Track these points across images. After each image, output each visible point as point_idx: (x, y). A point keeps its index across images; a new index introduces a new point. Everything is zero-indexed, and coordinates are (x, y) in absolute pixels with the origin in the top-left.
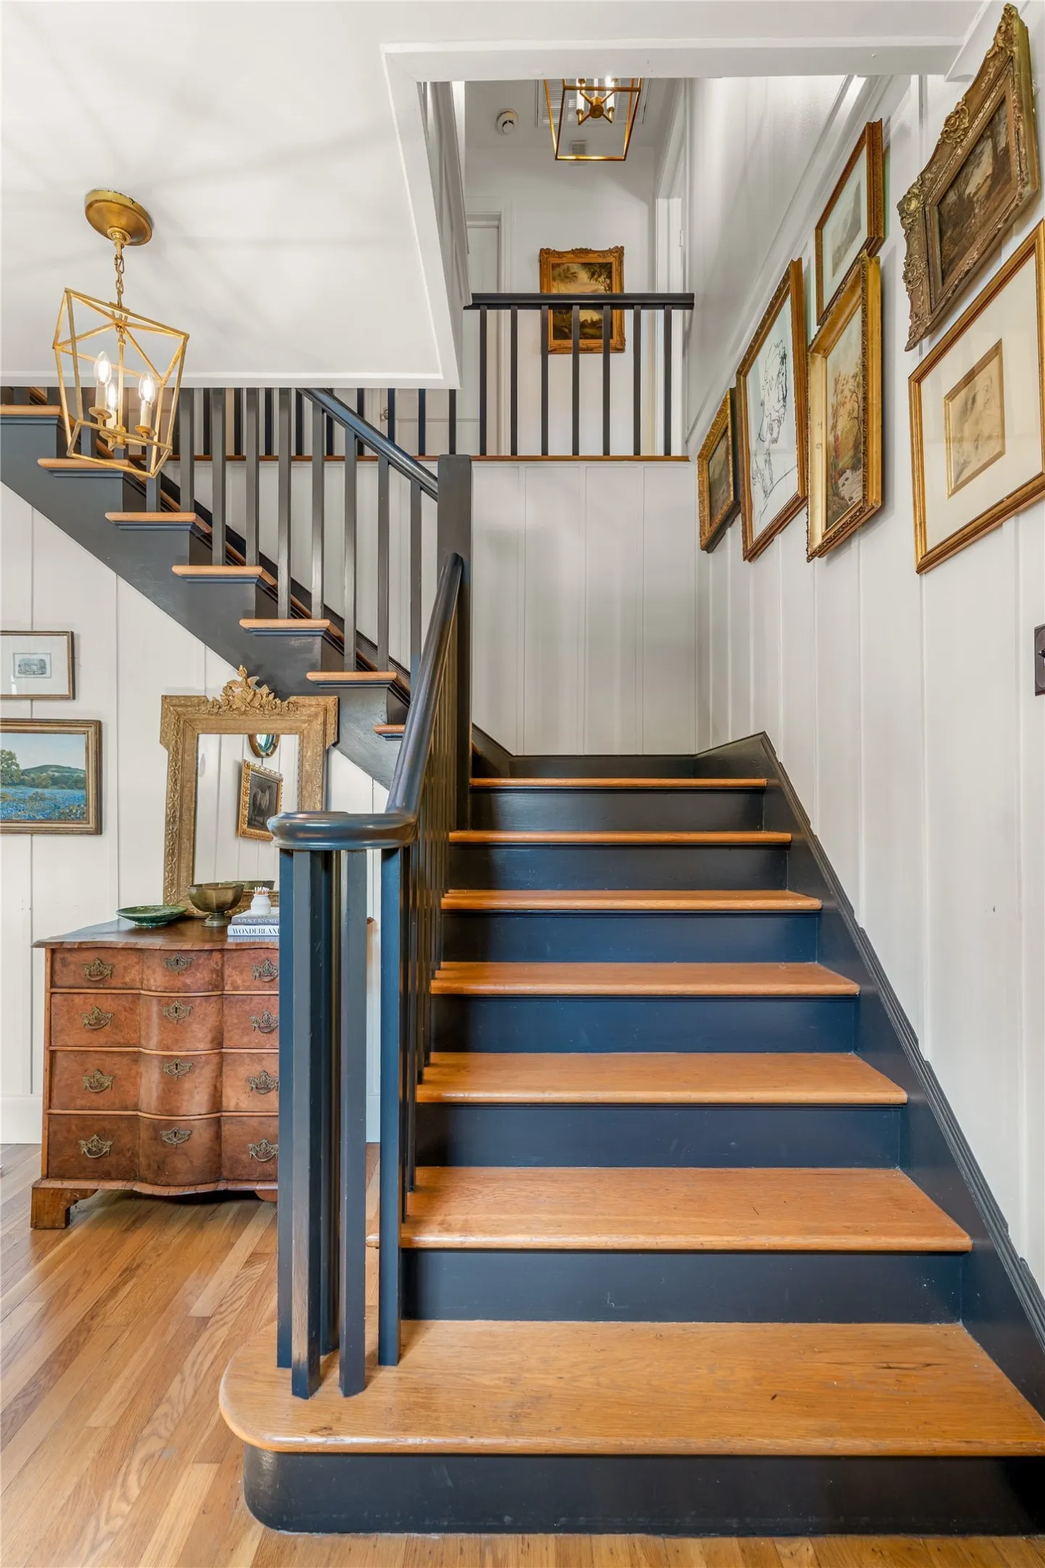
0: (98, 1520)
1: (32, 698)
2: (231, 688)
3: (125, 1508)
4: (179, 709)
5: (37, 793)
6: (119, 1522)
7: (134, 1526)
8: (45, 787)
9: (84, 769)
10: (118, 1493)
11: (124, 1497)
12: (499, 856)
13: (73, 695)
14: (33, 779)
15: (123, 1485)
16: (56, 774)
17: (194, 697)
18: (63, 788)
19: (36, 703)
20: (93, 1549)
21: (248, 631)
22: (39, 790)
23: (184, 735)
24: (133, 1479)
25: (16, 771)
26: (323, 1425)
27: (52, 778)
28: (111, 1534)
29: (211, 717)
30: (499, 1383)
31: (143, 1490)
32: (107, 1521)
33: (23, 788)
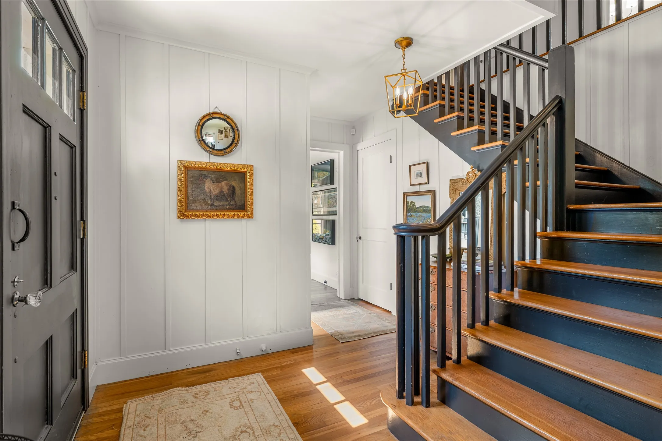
0: (364, 403)
1: (419, 184)
2: (469, 174)
3: (369, 405)
4: (454, 184)
5: (420, 215)
6: (366, 406)
7: (368, 408)
8: (422, 213)
9: (430, 206)
10: (370, 401)
11: (371, 403)
12: (568, 245)
13: (428, 183)
14: (419, 210)
15: (372, 401)
16: (424, 208)
17: (458, 179)
18: (426, 213)
19: (421, 186)
20: (359, 406)
21: (475, 151)
22: (421, 214)
23: (456, 193)
24: (374, 401)
25: (415, 208)
26: (395, 405)
27: (424, 210)
28: (363, 407)
29: (463, 186)
30: (447, 430)
31: (374, 404)
32: (365, 404)
33: (417, 213)
